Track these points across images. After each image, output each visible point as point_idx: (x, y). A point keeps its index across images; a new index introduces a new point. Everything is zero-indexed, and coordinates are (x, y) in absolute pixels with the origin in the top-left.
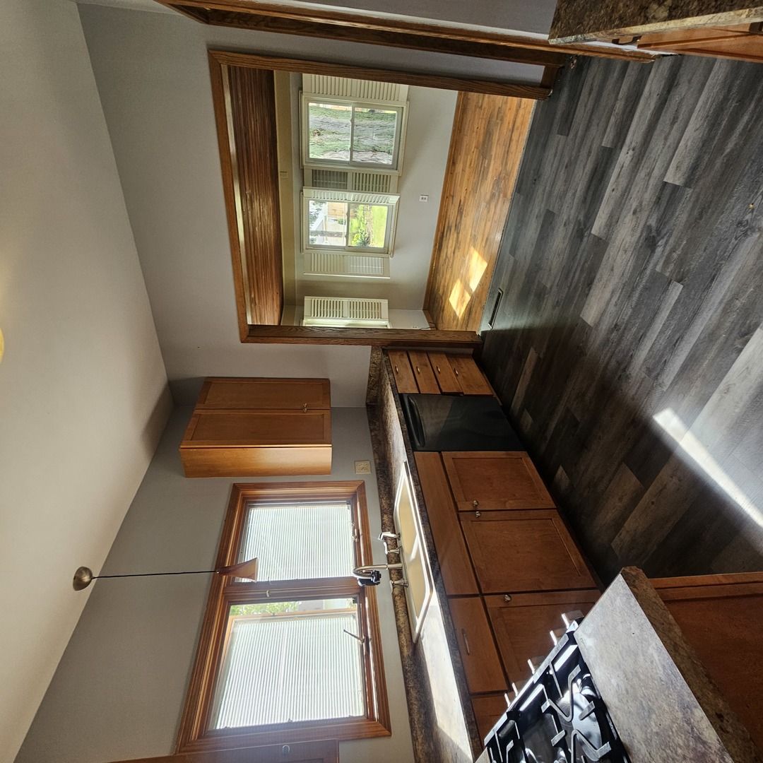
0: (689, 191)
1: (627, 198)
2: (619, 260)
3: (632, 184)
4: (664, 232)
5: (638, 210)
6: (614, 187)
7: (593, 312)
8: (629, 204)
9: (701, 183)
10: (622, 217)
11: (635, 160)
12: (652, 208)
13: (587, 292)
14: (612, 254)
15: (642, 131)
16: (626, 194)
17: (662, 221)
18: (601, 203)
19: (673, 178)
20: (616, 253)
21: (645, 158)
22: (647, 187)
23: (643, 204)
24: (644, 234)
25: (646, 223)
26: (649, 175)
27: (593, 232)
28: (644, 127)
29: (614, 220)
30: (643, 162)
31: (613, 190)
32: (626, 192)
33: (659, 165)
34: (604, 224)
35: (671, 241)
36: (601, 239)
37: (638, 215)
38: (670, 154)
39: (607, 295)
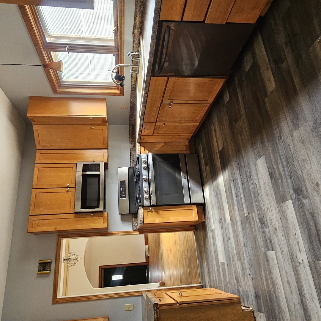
0: (264, 251)
1: (285, 234)
2: (267, 202)
3: (287, 243)
4: (261, 229)
5: (275, 231)
6: (296, 236)
7: (261, 167)
8: (281, 232)
9: (262, 255)
10: (280, 223)
11: (295, 257)
12: (270, 236)
13: (270, 170)
14: (272, 201)
15: (302, 276)
16: (286, 236)
17: (264, 233)
18: (298, 222)
19: (271, 254)
20: (271, 204)
21: (290, 259)
22: (279, 244)
23: (275, 236)
24: (266, 222)
25: (269, 228)
26: (282, 252)
27: (290, 201)
28: (303, 279)
29: (283, 218)
30: (289, 257)
31: (296, 234)
32: (287, 236)
33: (281, 258)
34: (287, 211)
35: (257, 228)
36: (282, 202)
37: (274, 229)
38: (280, 265)
39: (261, 183)
